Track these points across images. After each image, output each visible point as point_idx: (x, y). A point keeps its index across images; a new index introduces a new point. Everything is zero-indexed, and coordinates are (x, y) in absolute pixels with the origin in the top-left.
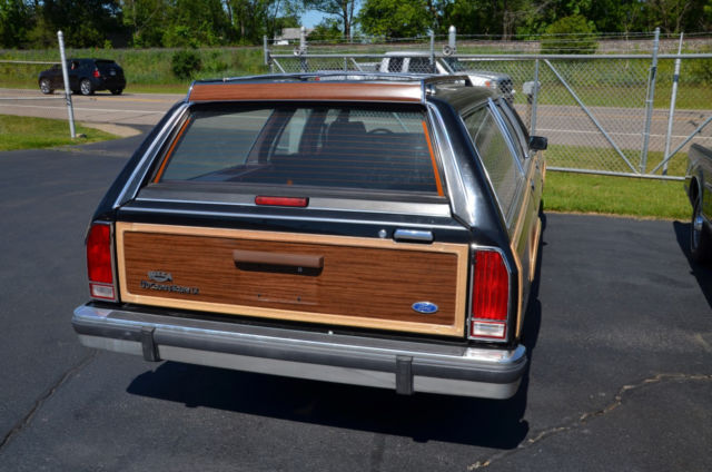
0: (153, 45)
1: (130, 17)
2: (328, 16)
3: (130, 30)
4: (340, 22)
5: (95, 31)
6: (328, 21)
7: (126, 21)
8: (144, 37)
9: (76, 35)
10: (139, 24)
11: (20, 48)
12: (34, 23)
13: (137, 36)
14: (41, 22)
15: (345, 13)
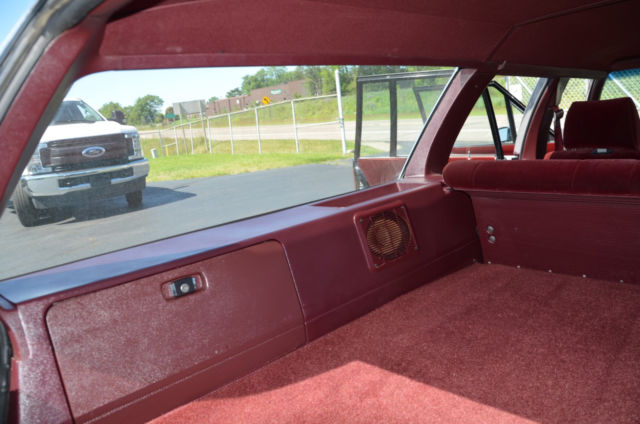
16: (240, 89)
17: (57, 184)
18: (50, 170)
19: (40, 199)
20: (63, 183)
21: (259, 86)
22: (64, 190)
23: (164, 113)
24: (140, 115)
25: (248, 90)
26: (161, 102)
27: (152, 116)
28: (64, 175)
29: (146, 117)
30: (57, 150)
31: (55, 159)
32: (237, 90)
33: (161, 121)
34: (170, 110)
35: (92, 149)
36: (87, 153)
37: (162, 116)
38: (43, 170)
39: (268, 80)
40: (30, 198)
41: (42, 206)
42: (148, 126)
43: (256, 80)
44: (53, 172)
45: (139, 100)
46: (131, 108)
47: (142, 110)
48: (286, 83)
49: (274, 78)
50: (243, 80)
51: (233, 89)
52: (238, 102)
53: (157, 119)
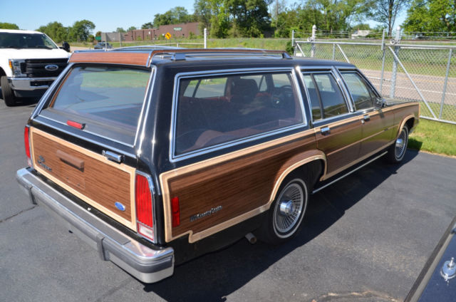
0: (284, 37)
1: (274, 23)
2: (379, 24)
3: (274, 29)
4: (386, 27)
5: (258, 30)
6: (379, 26)
7: (272, 25)
8: (280, 33)
9: (248, 32)
10: (278, 26)
11: (224, 38)
12: (231, 27)
13: (276, 32)
14: (234, 26)
15: (390, 22)
16: (152, 24)
17: (29, 84)
18: (26, 75)
19: (18, 91)
20: (32, 84)
21: (166, 23)
22: (33, 88)
23: (95, 36)
24: (76, 35)
25: (158, 25)
26: (93, 27)
27: (85, 36)
28: (33, 79)
29: (81, 37)
30: (31, 64)
31: (29, 70)
32: (150, 24)
33: (92, 41)
34: (99, 34)
35: (51, 66)
36: (48, 68)
37: (93, 37)
38: (22, 75)
39: (173, 19)
40: (13, 91)
41: (20, 96)
42: (82, 44)
43: (164, 18)
44: (27, 77)
45: (77, 23)
46: (70, 28)
47: (79, 31)
48: (185, 23)
49: (178, 18)
50: (154, 17)
51: (147, 23)
52: (149, 33)
53: (89, 39)
